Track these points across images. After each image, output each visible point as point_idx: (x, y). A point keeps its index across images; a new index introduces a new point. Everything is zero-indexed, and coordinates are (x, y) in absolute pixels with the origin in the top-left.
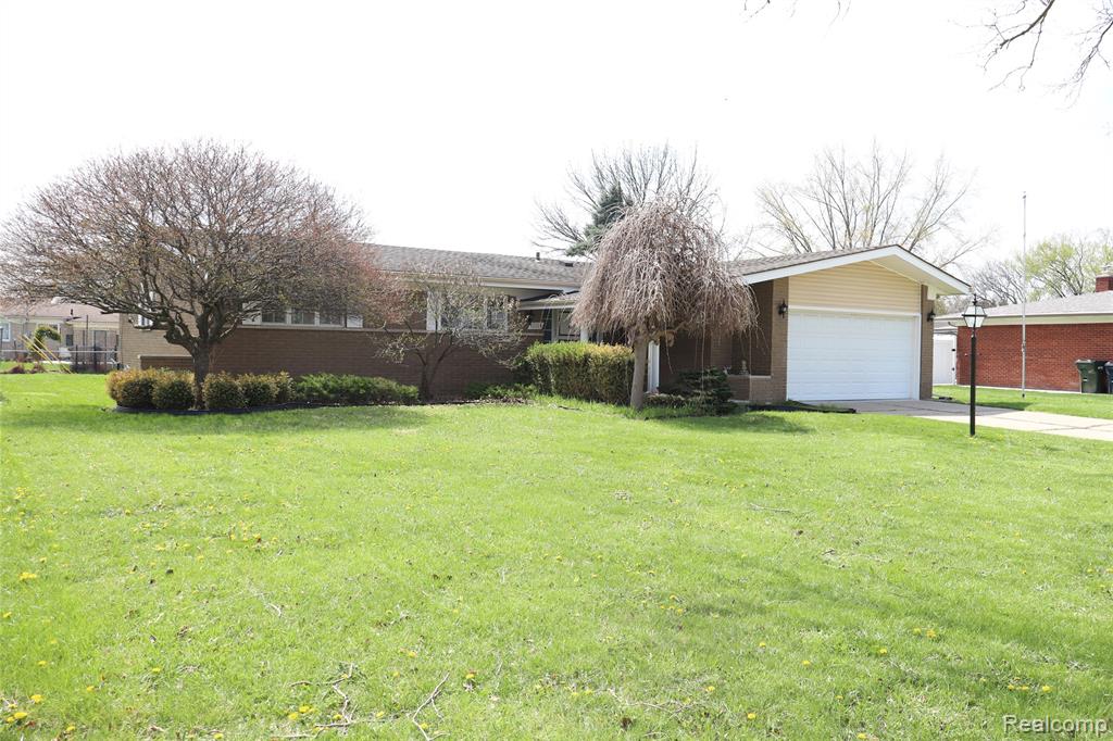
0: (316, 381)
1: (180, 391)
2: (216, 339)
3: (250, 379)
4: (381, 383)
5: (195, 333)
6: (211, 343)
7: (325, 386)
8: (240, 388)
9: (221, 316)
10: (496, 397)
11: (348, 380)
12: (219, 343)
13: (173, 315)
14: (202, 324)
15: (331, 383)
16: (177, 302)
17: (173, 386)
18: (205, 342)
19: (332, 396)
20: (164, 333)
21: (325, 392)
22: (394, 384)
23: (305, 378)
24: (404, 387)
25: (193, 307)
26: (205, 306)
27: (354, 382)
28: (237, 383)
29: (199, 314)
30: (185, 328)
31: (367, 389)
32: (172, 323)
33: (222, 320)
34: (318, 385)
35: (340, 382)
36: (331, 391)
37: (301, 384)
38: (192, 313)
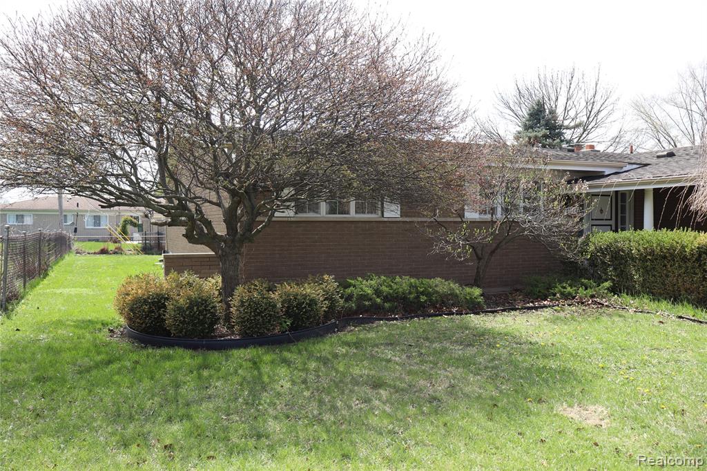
0: (366, 286)
1: (201, 312)
2: (247, 237)
3: (290, 288)
4: (441, 285)
5: (221, 229)
6: (242, 241)
7: (378, 292)
8: (279, 305)
9: (253, 208)
10: (566, 296)
11: (404, 283)
12: (250, 241)
13: (192, 206)
14: (230, 218)
15: (384, 288)
16: (198, 191)
17: (193, 303)
18: (233, 241)
19: (387, 305)
20: (183, 230)
21: (378, 300)
22: (455, 287)
23: (353, 282)
24: (468, 290)
25: (219, 197)
26: (233, 193)
27: (411, 285)
28: (275, 296)
29: (227, 205)
30: (208, 224)
31: (428, 295)
32: (191, 218)
33: (254, 212)
34: (369, 291)
35: (395, 287)
36: (386, 299)
37: (349, 291)
38: (219, 204)
